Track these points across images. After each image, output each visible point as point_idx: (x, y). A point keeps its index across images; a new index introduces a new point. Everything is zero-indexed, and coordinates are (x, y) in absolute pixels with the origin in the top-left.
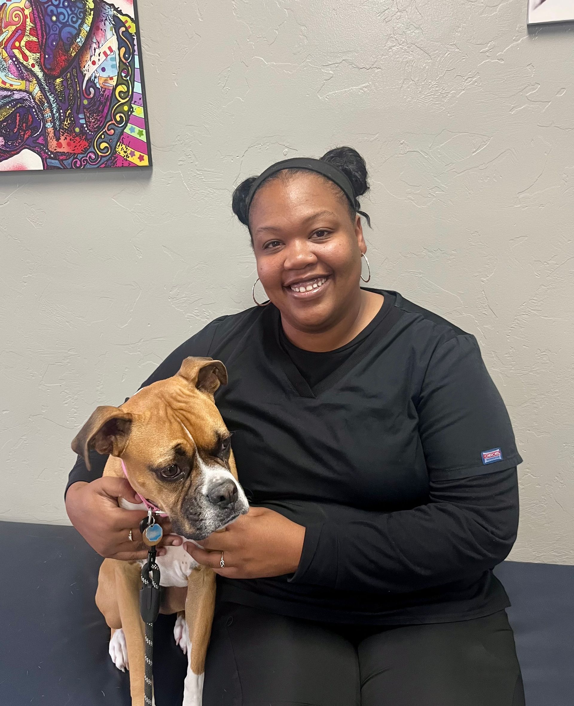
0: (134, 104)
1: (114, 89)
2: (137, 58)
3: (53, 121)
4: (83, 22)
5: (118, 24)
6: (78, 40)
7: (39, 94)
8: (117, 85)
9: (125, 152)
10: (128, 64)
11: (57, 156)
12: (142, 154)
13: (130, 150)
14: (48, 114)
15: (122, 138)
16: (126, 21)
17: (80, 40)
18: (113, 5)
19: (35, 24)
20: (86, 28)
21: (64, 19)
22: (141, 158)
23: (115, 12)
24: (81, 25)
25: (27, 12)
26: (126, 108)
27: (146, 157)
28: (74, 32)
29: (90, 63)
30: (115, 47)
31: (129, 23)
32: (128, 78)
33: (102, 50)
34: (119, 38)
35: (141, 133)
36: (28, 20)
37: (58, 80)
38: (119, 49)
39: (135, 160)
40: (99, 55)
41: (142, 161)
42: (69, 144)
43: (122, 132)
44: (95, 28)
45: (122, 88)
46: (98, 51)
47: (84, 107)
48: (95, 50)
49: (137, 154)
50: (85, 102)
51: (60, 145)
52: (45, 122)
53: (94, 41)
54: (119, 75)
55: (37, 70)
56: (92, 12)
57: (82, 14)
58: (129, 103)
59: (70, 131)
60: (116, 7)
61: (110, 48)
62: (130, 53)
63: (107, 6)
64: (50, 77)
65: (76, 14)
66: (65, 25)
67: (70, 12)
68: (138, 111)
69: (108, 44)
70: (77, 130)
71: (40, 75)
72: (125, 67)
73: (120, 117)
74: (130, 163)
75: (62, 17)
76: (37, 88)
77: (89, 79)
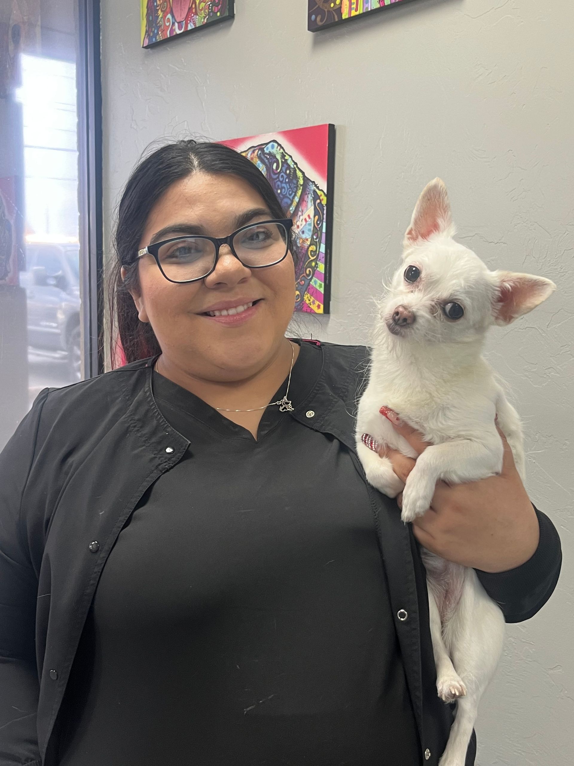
0: (319, 261)
1: (308, 248)
2: (325, 224)
4: (295, 195)
6: (291, 209)
8: (310, 246)
9: (309, 300)
10: (318, 229)
12: (320, 304)
13: (312, 299)
15: (308, 288)
16: (321, 195)
17: (293, 209)
18: (314, 182)
20: (297, 199)
21: (284, 192)
22: (319, 307)
23: (315, 188)
24: (294, 197)
26: (313, 264)
27: (322, 306)
28: (289, 202)
29: (296, 226)
30: (312, 216)
31: (323, 196)
32: (317, 240)
33: (304, 217)
34: (315, 208)
35: (320, 286)
38: (314, 216)
39: (314, 307)
40: (302, 221)
41: (319, 309)
43: (309, 283)
44: (301, 200)
45: (313, 248)
46: (301, 217)
48: (300, 216)
49: (317, 303)
53: (300, 209)
54: (312, 237)
56: (301, 188)
57: (295, 189)
58: (315, 260)
60: (316, 184)
61: (309, 216)
62: (321, 220)
63: (311, 183)
65: (292, 188)
66: (285, 196)
67: (288, 187)
68: (321, 268)
69: (308, 212)
72: (316, 231)
73: (310, 271)
74: (311, 309)
75: (283, 190)
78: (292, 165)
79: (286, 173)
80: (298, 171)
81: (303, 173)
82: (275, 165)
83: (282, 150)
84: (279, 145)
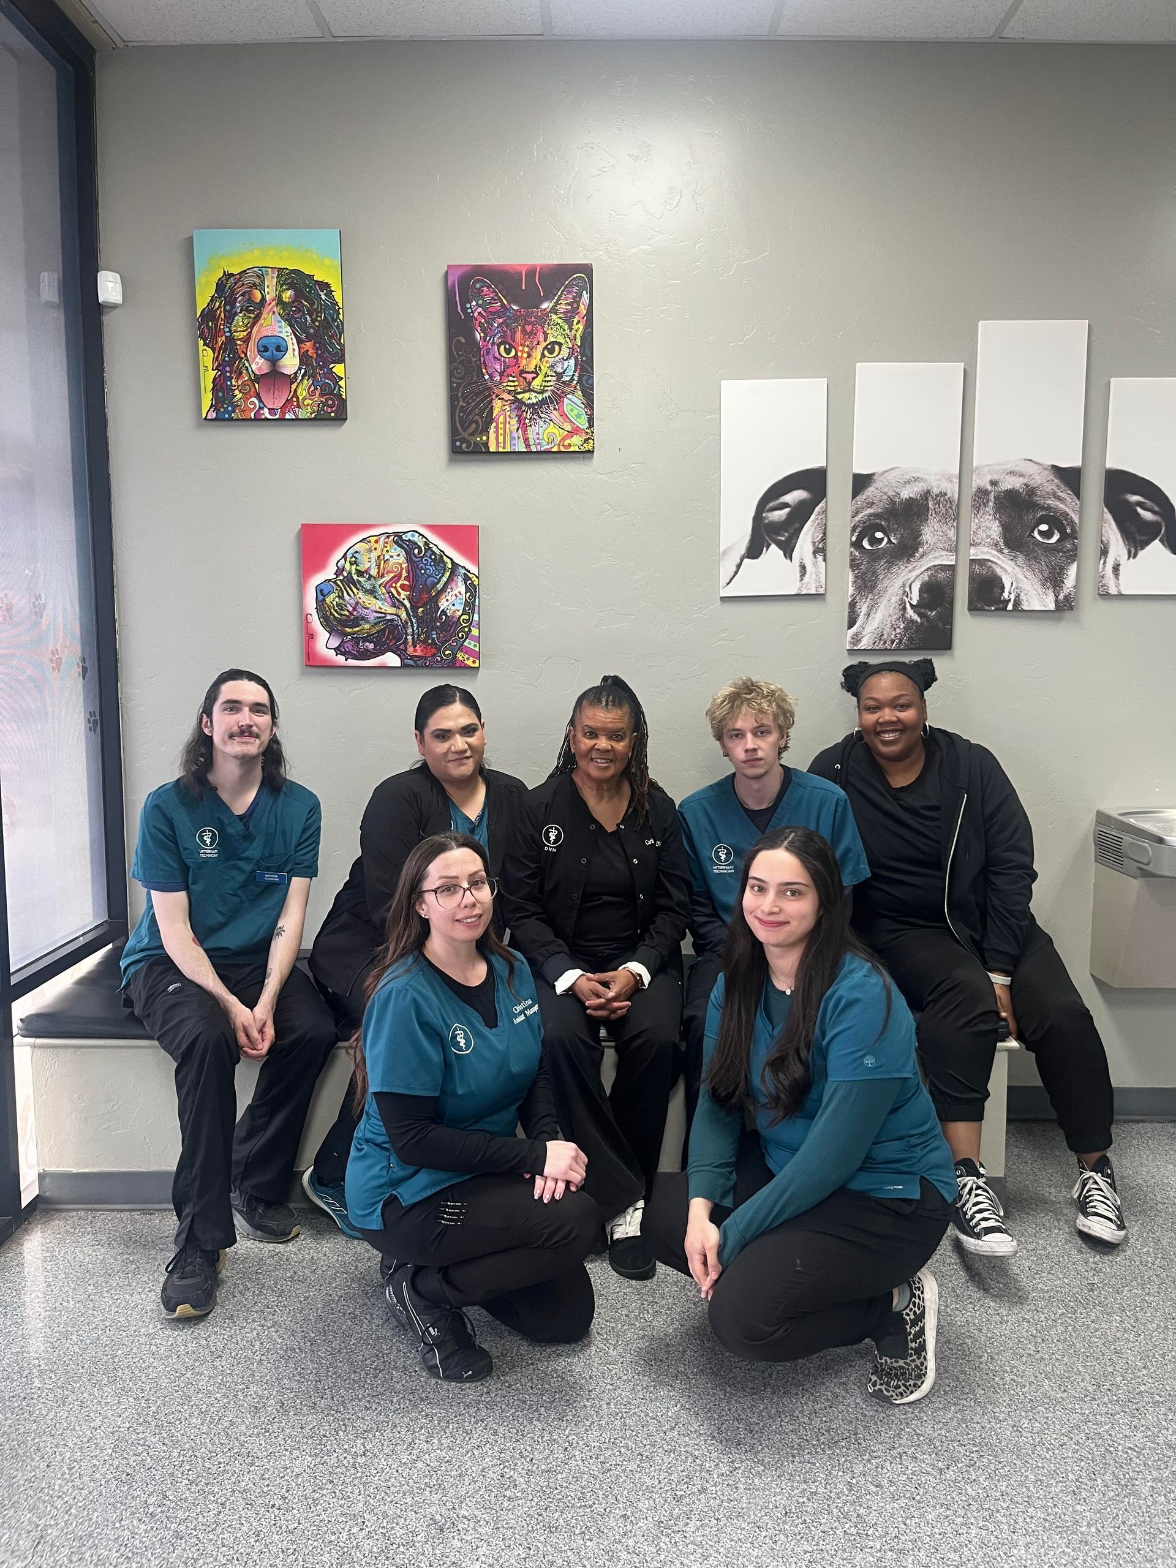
0: (472, 627)
1: (460, 617)
2: (477, 599)
3: (413, 635)
4: (443, 575)
5: (466, 578)
6: (438, 586)
7: (406, 617)
8: (462, 615)
9: (463, 657)
10: (470, 603)
11: (412, 657)
12: (475, 659)
13: (466, 656)
14: (410, 631)
15: (461, 648)
16: (472, 577)
17: (440, 586)
18: (464, 567)
19: (409, 573)
20: (445, 579)
21: (429, 573)
22: (474, 662)
23: (465, 571)
24: (441, 577)
25: (404, 566)
26: (466, 629)
27: (477, 661)
28: (436, 581)
29: (444, 600)
30: (463, 591)
31: (474, 578)
32: (470, 611)
33: (453, 593)
34: (466, 587)
35: (475, 646)
36: (404, 572)
37: (421, 610)
38: (466, 593)
39: (469, 663)
40: (452, 596)
42: (422, 650)
43: (462, 645)
44: (450, 579)
45: (465, 617)
46: (451, 594)
47: (437, 627)
48: (449, 592)
49: (472, 659)
50: (438, 624)
51: (415, 651)
52: (407, 635)
53: (449, 587)
54: (464, 609)
55: (406, 602)
56: (450, 570)
57: (442, 571)
58: (469, 626)
59: (425, 641)
60: (466, 568)
61: (460, 593)
62: (473, 596)
63: (460, 567)
64: (414, 608)
65: (439, 570)
66: (430, 576)
67: (434, 569)
68: (475, 632)
69: (459, 590)
70: (430, 641)
71: (408, 605)
72: (468, 604)
73: (462, 635)
74: (466, 664)
75: (428, 571)
76: (405, 614)
77: (443, 610)
78: (438, 552)
79: (430, 558)
80: (445, 557)
81: (451, 559)
82: (416, 551)
83: (424, 539)
84: (420, 534)
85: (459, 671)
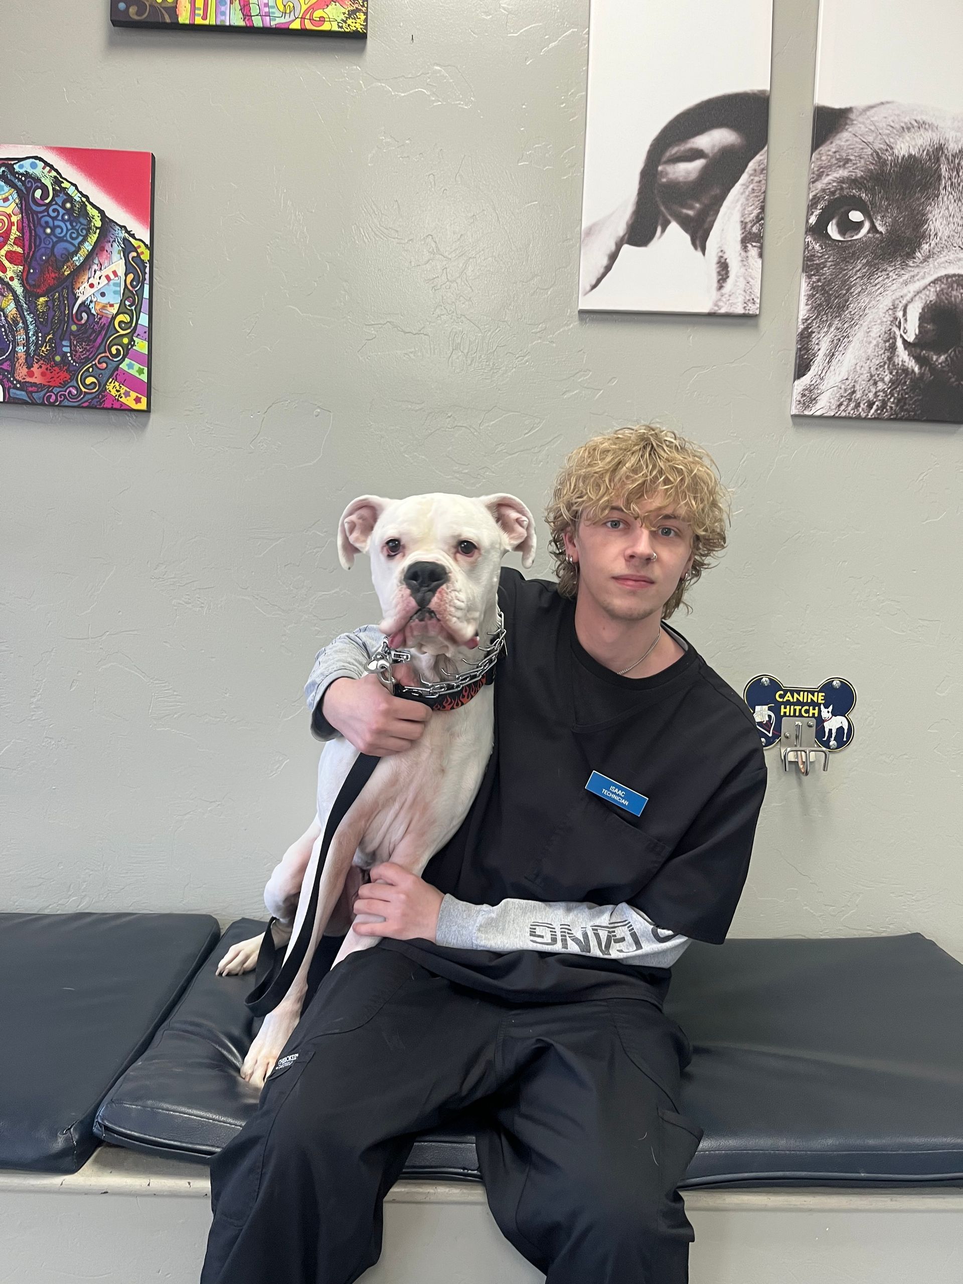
0: (137, 337)
1: (114, 317)
2: (147, 287)
3: (27, 344)
4: (85, 240)
5: (128, 248)
6: (75, 258)
7: (14, 311)
8: (117, 314)
9: (118, 391)
10: (134, 292)
11: (24, 386)
12: (140, 396)
13: (124, 389)
14: (21, 337)
15: (116, 373)
16: (139, 247)
17: (78, 259)
18: (125, 227)
19: (23, 233)
20: (88, 246)
21: (59, 234)
22: (138, 400)
23: (127, 235)
24: (82, 243)
25: (14, 219)
26: (126, 341)
27: (144, 400)
28: (72, 249)
29: (86, 285)
30: (121, 271)
31: (142, 249)
32: (133, 308)
33: (104, 272)
34: (127, 263)
35: (141, 371)
36: (14, 228)
37: (42, 299)
38: (126, 275)
39: (130, 402)
40: (100, 278)
41: (139, 404)
42: (43, 374)
43: (117, 368)
44: (98, 248)
45: (125, 318)
46: (98, 274)
47: (72, 333)
48: (95, 271)
49: (134, 395)
50: (74, 328)
51: (31, 374)
52: (15, 344)
53: (96, 261)
54: (122, 303)
55: (16, 285)
56: (98, 231)
57: (84, 232)
58: (131, 336)
59: (49, 358)
60: (129, 230)
61: (115, 273)
62: (139, 280)
63: (118, 227)
64: (31, 294)
65: (77, 231)
66: (61, 240)
67: (69, 227)
68: (141, 346)
69: (113, 267)
70: (58, 358)
71: (19, 290)
72: (131, 295)
73: (117, 349)
74: (122, 404)
75: (58, 231)
76: (13, 305)
77: (83, 303)
78: (77, 197)
79: (63, 207)
80: (89, 207)
81: (101, 212)
82: (38, 194)
83: (54, 173)
84: (47, 164)
85: (113, 417)
